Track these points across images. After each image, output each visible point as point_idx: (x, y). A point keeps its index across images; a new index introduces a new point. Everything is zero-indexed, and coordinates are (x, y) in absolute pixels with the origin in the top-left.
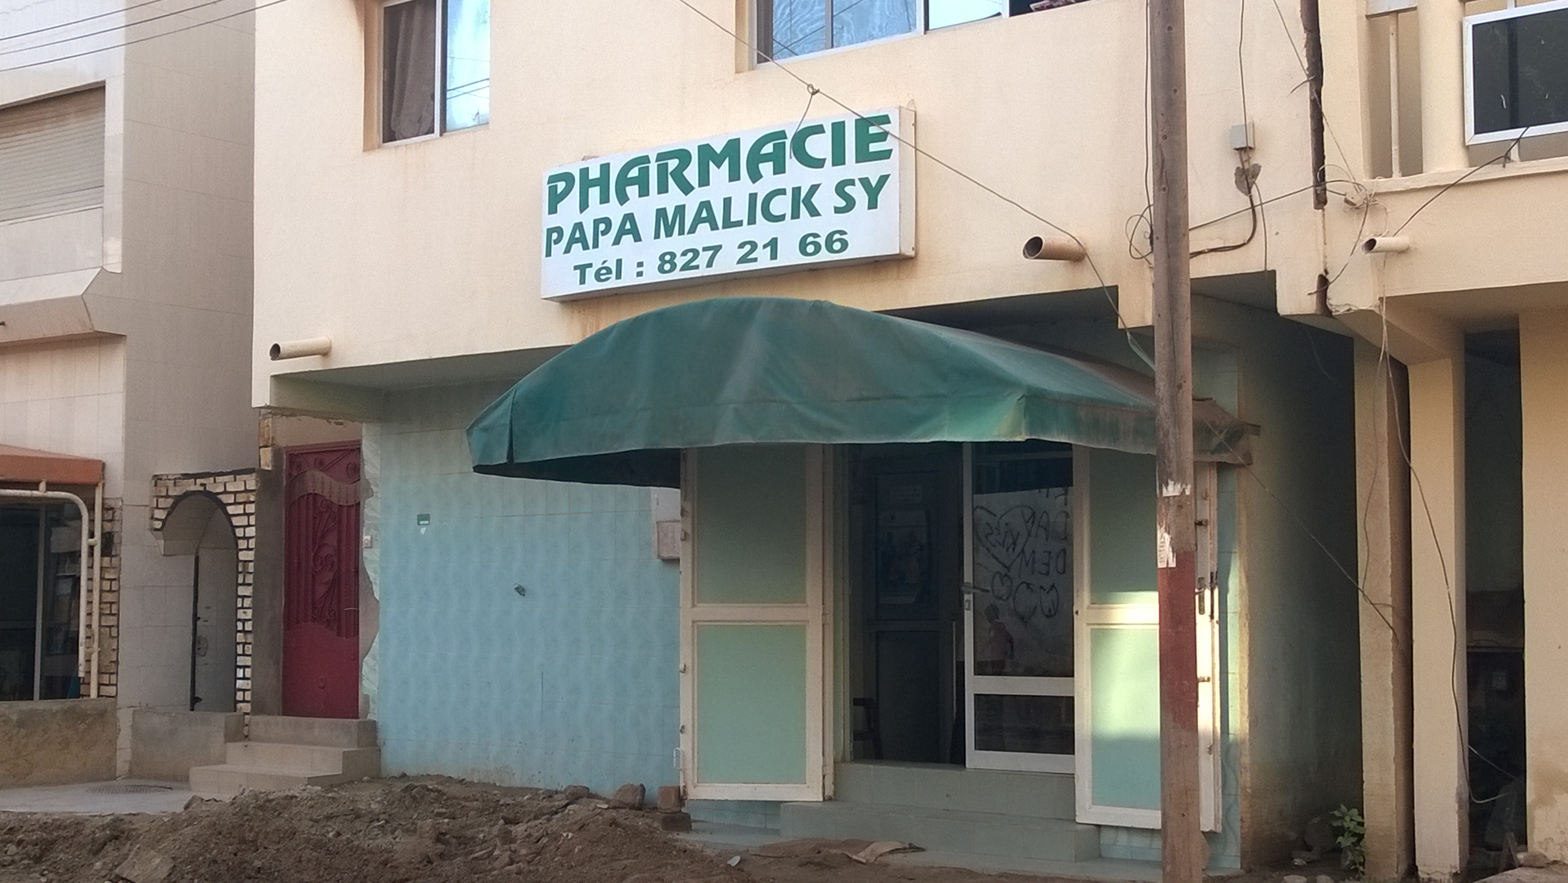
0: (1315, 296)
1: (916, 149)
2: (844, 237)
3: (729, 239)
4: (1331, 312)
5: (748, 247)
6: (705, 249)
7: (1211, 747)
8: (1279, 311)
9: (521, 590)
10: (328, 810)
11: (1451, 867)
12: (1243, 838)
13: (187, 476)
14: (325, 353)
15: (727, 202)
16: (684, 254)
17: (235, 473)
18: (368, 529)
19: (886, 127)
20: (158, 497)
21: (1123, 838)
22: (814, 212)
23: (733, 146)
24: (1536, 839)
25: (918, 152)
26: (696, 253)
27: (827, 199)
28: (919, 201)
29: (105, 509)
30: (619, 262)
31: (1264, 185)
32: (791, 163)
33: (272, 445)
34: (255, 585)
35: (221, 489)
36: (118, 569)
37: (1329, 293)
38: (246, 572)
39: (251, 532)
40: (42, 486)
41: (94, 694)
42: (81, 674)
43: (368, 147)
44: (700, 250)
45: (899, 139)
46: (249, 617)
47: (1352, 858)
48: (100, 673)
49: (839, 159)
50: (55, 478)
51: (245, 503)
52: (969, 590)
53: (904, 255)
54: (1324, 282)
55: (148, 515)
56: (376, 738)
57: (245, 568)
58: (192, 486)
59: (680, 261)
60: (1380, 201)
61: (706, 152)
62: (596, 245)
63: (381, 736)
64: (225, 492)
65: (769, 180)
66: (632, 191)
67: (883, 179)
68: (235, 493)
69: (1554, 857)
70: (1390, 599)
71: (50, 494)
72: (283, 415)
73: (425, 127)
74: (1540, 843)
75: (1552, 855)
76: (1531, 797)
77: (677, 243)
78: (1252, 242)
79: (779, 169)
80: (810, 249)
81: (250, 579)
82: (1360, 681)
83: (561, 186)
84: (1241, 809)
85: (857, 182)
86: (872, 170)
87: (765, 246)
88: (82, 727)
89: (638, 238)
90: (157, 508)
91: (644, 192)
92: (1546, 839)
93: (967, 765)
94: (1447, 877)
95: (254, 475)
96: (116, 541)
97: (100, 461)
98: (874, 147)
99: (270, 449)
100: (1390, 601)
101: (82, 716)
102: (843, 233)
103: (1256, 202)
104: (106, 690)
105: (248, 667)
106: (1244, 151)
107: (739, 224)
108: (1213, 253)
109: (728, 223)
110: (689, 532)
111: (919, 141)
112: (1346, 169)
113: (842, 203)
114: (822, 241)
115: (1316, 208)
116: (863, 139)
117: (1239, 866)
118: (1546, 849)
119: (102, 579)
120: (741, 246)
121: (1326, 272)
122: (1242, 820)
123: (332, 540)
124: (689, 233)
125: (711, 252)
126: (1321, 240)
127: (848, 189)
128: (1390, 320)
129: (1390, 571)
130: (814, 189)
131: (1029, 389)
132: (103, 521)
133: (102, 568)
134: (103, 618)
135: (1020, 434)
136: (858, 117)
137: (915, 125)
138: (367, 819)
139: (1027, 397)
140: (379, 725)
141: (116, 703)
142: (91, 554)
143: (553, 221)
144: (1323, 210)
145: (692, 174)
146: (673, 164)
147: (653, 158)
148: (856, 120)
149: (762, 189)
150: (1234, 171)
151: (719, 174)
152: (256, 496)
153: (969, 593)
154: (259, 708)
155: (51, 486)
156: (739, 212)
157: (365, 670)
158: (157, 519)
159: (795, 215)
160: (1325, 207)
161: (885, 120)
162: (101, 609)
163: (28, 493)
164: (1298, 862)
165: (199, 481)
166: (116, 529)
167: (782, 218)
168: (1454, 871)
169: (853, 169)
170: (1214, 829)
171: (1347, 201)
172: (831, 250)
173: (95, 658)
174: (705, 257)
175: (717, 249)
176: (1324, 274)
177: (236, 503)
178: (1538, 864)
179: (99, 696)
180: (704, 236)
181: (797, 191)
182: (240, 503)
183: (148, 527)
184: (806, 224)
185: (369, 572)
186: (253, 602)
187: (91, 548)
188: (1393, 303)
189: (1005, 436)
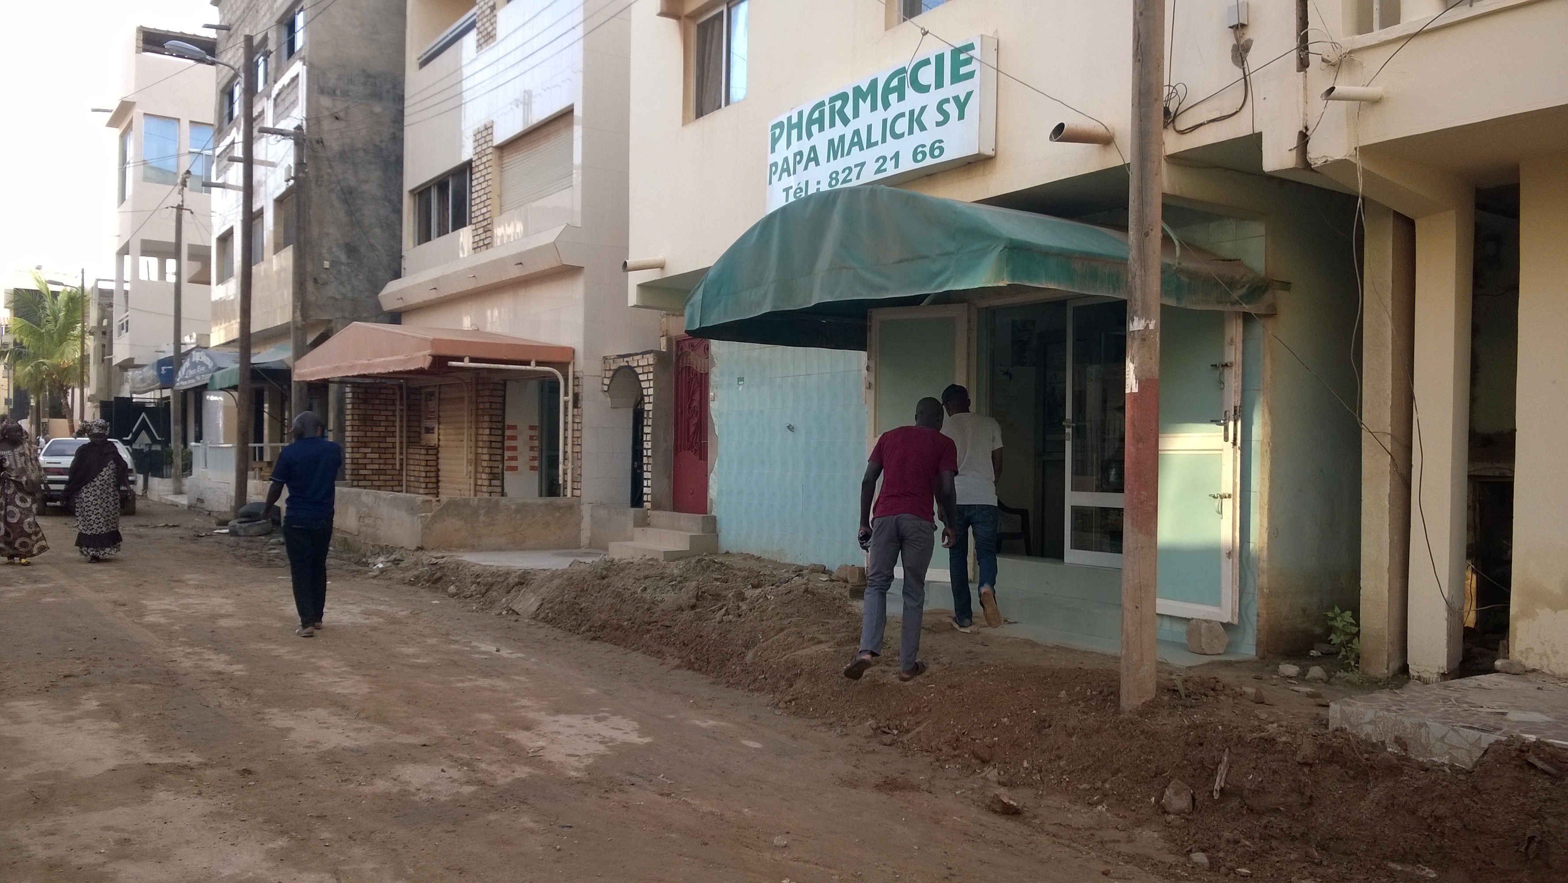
0: (1295, 151)
1: (998, 70)
2: (941, 145)
3: (869, 156)
4: (1310, 165)
5: (881, 161)
6: (856, 166)
7: (1230, 553)
8: (1264, 169)
9: (790, 428)
10: (647, 573)
11: (1439, 668)
12: (1258, 630)
13: (620, 356)
14: (662, 267)
15: (869, 127)
16: (843, 171)
17: (643, 353)
18: (713, 389)
19: (971, 53)
20: (606, 370)
21: (1166, 624)
22: (923, 128)
23: (874, 83)
24: (1517, 649)
25: (1000, 73)
26: (850, 169)
27: (931, 117)
28: (999, 111)
29: (575, 378)
30: (807, 182)
31: (1253, 59)
32: (909, 91)
33: (666, 335)
34: (653, 426)
35: (636, 365)
36: (581, 415)
37: (1310, 147)
38: (648, 418)
39: (651, 391)
40: (533, 363)
41: (569, 495)
42: (561, 482)
43: (685, 122)
44: (853, 167)
45: (981, 61)
46: (650, 447)
47: (1345, 653)
48: (573, 481)
49: (939, 84)
50: (541, 359)
51: (647, 373)
52: (1068, 424)
53: (983, 155)
54: (1304, 138)
55: (601, 382)
56: (716, 528)
57: (648, 415)
58: (622, 363)
59: (841, 177)
60: (1355, 57)
61: (857, 90)
62: (795, 173)
63: (718, 526)
64: (638, 366)
65: (896, 107)
66: (815, 128)
67: (969, 95)
68: (643, 366)
69: (1534, 665)
70: (1390, 428)
71: (538, 368)
72: (674, 315)
73: (717, 105)
74: (1521, 652)
75: (1530, 664)
76: (1513, 610)
77: (839, 164)
78: (1244, 109)
79: (901, 98)
80: (920, 157)
81: (650, 423)
82: (1361, 500)
83: (778, 131)
84: (1256, 606)
85: (951, 100)
86: (961, 90)
87: (891, 159)
88: (558, 514)
89: (817, 164)
90: (605, 377)
91: (821, 129)
92: (1527, 649)
93: (1066, 560)
94: (1436, 676)
95: (652, 354)
96: (580, 398)
97: (571, 348)
98: (963, 70)
99: (665, 338)
100: (1389, 430)
101: (558, 508)
102: (941, 141)
103: (1247, 73)
104: (577, 492)
105: (649, 479)
106: (1239, 28)
107: (876, 143)
108: (1211, 124)
109: (870, 145)
110: (873, 382)
111: (1000, 64)
112: (1325, 31)
113: (941, 118)
114: (927, 150)
115: (1299, 70)
116: (957, 64)
117: (1255, 654)
118: (1527, 658)
119: (573, 422)
120: (877, 161)
121: (1307, 129)
122: (1258, 615)
123: (697, 396)
124: (847, 155)
125: (859, 168)
126: (1301, 99)
127: (945, 107)
128: (1365, 167)
129: (1390, 403)
130: (923, 109)
131: (1011, 241)
132: (574, 385)
133: (573, 415)
134: (575, 447)
135: (1003, 279)
136: (953, 48)
137: (998, 50)
138: (667, 580)
139: (1009, 248)
140: (718, 519)
141: (580, 501)
142: (566, 408)
143: (772, 158)
144: (1306, 72)
145: (849, 111)
146: (838, 104)
147: (827, 103)
148: (952, 51)
149: (890, 114)
150: (1231, 48)
151: (865, 107)
152: (654, 368)
153: (1069, 427)
154: (656, 506)
155: (538, 363)
156: (876, 136)
157: (711, 482)
158: (605, 385)
159: (911, 132)
160: (1307, 70)
161: (971, 47)
162: (573, 441)
163: (523, 367)
164: (1313, 653)
165: (626, 359)
166: (580, 391)
167: (902, 135)
168: (1442, 671)
169: (950, 90)
170: (1230, 621)
171: (1323, 60)
172: (933, 156)
173: (569, 472)
174: (855, 171)
175: (862, 164)
176: (1304, 131)
177: (643, 373)
178: (1513, 671)
179: (573, 496)
180: (857, 156)
181: (912, 112)
182: (645, 373)
183: (600, 390)
184: (919, 138)
185: (713, 417)
186: (652, 437)
187: (566, 403)
188: (1366, 151)
189: (990, 282)
